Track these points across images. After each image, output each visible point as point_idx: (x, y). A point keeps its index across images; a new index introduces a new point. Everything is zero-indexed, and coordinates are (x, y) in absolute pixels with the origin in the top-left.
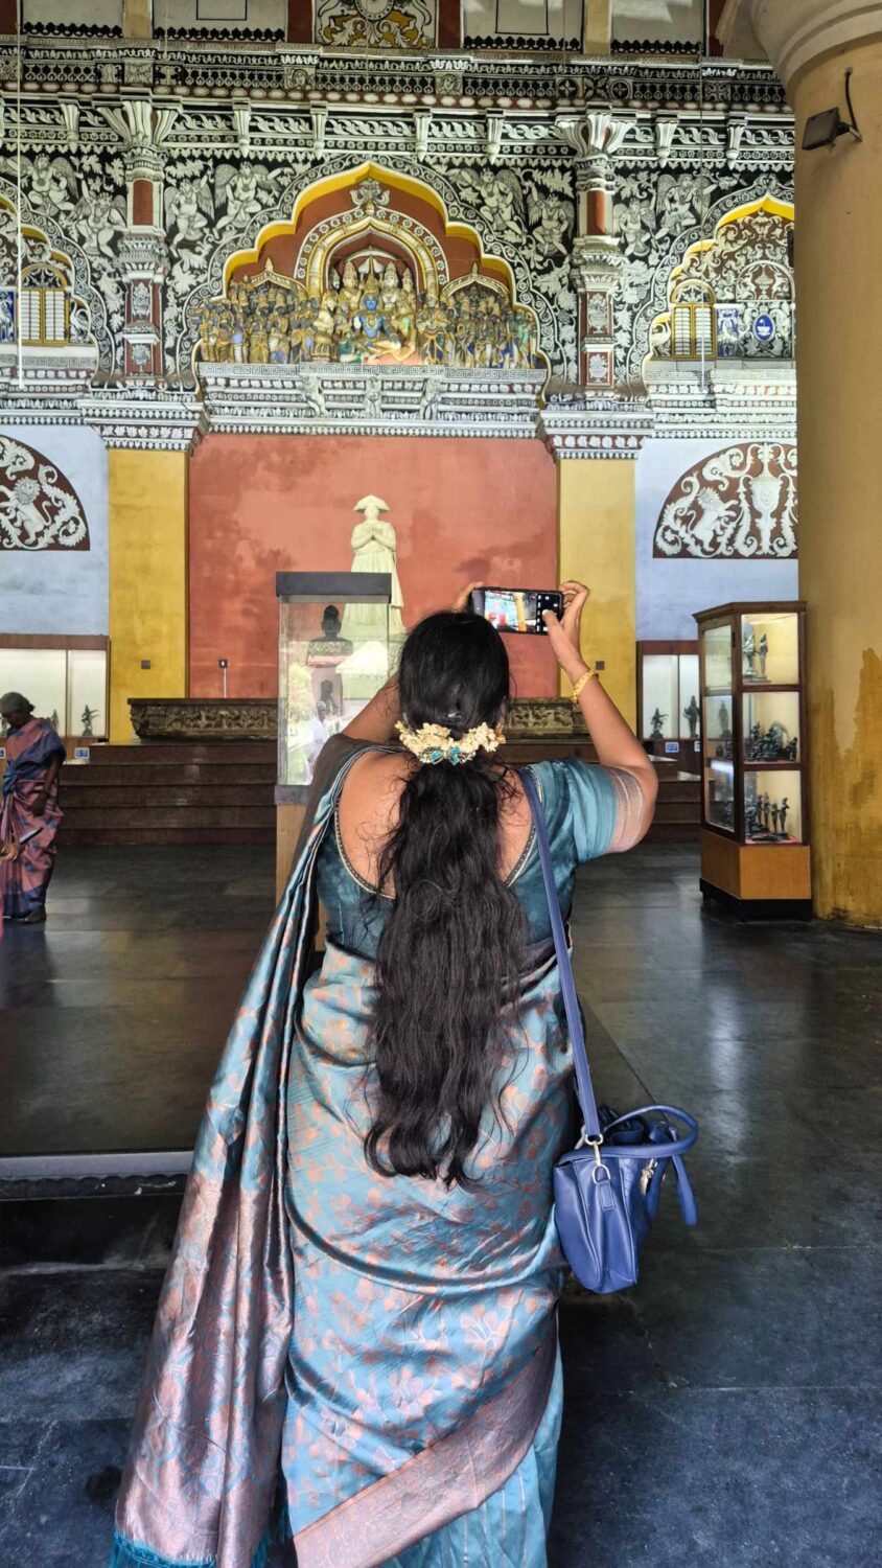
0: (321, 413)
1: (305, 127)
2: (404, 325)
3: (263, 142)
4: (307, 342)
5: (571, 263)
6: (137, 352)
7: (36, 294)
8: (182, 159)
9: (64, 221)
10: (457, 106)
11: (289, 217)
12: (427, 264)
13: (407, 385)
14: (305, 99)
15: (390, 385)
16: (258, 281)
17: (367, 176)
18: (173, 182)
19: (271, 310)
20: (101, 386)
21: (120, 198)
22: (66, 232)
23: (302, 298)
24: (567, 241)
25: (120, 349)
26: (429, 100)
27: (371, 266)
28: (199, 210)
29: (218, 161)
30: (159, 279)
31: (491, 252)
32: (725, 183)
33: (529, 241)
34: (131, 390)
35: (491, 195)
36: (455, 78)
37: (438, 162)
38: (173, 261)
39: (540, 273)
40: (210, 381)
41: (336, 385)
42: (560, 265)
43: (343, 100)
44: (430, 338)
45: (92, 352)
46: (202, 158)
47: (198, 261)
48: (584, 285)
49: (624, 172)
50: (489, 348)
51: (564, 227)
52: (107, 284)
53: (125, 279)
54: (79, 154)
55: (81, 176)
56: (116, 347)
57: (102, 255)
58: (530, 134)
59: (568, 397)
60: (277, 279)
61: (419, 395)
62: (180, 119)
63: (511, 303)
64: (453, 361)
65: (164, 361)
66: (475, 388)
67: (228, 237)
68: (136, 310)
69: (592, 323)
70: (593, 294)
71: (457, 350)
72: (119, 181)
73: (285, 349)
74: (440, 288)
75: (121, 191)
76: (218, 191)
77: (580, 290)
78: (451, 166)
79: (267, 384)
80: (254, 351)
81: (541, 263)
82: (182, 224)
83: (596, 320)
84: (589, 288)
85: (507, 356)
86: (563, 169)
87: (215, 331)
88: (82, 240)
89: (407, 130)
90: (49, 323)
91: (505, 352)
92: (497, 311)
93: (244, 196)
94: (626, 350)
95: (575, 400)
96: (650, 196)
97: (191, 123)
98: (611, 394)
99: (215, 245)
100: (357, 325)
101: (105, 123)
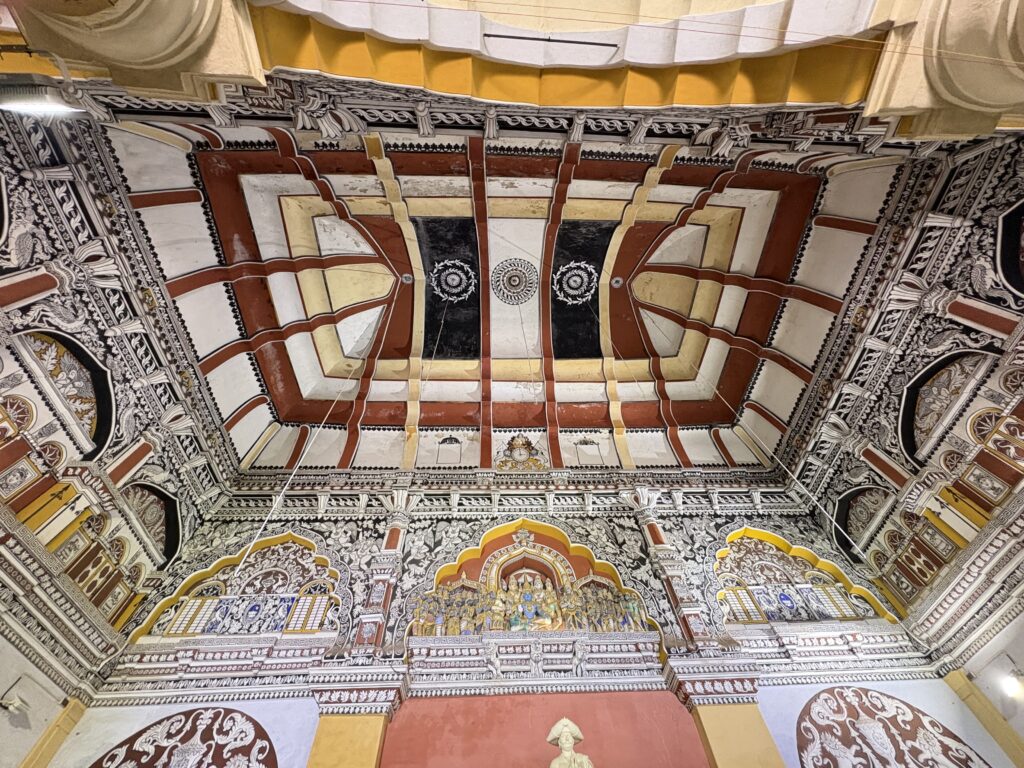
0: (498, 675)
1: (488, 502)
3: (465, 510)
5: (650, 563)
6: (367, 629)
7: (310, 598)
8: (419, 520)
9: (343, 552)
10: (567, 489)
11: (478, 545)
12: (562, 570)
13: (562, 648)
14: (488, 488)
16: (457, 585)
17: (521, 527)
18: (413, 531)
19: (463, 603)
20: (332, 658)
21: (380, 539)
22: (342, 558)
23: (484, 593)
24: (644, 549)
25: (355, 629)
26: (552, 487)
28: (425, 544)
29: (438, 521)
30: (393, 581)
31: (600, 558)
32: (719, 521)
33: (621, 552)
34: (354, 658)
35: (593, 530)
36: (564, 480)
37: (560, 516)
38: (404, 571)
39: (633, 569)
40: (416, 651)
41: (509, 649)
42: (644, 564)
43: (508, 488)
44: (571, 614)
45: (335, 635)
46: (431, 519)
47: (420, 570)
48: (664, 572)
49: (662, 517)
50: (611, 621)
51: (639, 544)
52: (359, 587)
53: (371, 582)
54: (363, 520)
55: (360, 530)
56: (353, 628)
57: (361, 569)
58: (606, 501)
59: (684, 649)
60: (468, 583)
62: (421, 501)
63: (620, 590)
64: (589, 629)
65: (384, 636)
66: (610, 648)
67: (440, 557)
68: (374, 599)
69: (679, 595)
70: (673, 577)
72: (381, 532)
73: (472, 629)
75: (382, 536)
76: (437, 534)
77: (663, 577)
78: (567, 518)
79: (457, 652)
80: (450, 630)
81: (633, 563)
82: (414, 551)
83: (682, 594)
84: (669, 573)
85: (626, 626)
86: (629, 517)
89: (542, 502)
90: (311, 619)
91: (623, 623)
93: (452, 536)
94: (708, 615)
95: (689, 651)
96: (681, 528)
97: (427, 502)
98: (716, 644)
99: (432, 561)
100: (521, 610)
101: (381, 505)
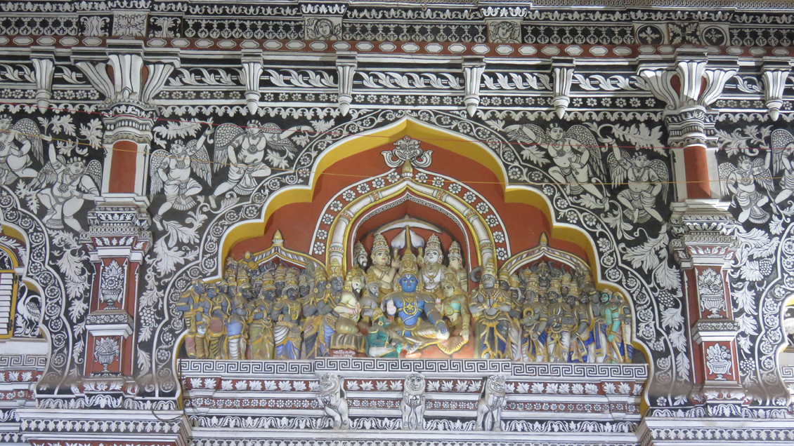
0: (343, 423)
1: (328, 80)
2: (453, 309)
3: (276, 98)
4: (325, 332)
5: (669, 233)
6: (102, 347)
8: (175, 118)
9: (23, 189)
10: (516, 54)
11: (306, 182)
12: (481, 234)
13: (460, 385)
14: (330, 49)
15: (437, 385)
16: (264, 258)
17: (403, 135)
18: (163, 143)
19: (278, 293)
20: (50, 391)
21: (95, 162)
22: (24, 203)
23: (320, 278)
24: (663, 204)
25: (81, 343)
26: (481, 49)
27: (408, 238)
28: (193, 175)
29: (219, 120)
30: (137, 257)
31: (564, 220)
33: (613, 207)
34: (90, 396)
35: (561, 153)
36: (512, 26)
37: (494, 118)
38: (156, 235)
39: (630, 244)
40: (196, 383)
41: (364, 385)
42: (655, 236)
43: (376, 49)
44: (489, 325)
45: (43, 348)
46: (200, 116)
47: (188, 235)
48: (689, 258)
49: (727, 126)
50: (566, 338)
51: (656, 191)
52: (70, 265)
53: (93, 258)
54: (50, 114)
55: (49, 139)
56: (75, 341)
57: (67, 229)
58: (606, 85)
59: (681, 400)
60: (288, 256)
61: (476, 397)
62: (176, 74)
63: (593, 283)
64: (520, 354)
65: (136, 358)
66: (552, 388)
67: (228, 206)
68: (106, 295)
69: (705, 304)
70: (702, 269)
71: (525, 340)
72: (96, 144)
73: (296, 341)
74: (500, 264)
75: (98, 155)
76: (218, 153)
77: (685, 265)
78: (509, 121)
79: (271, 385)
80: (255, 345)
81: (630, 233)
82: (171, 191)
83: (710, 302)
84: (697, 261)
85: (592, 347)
86: (650, 124)
87: (205, 319)
88: (43, 211)
89: (454, 82)
91: (588, 342)
92: (574, 290)
93: (250, 158)
94: (753, 339)
95: (690, 403)
96: (763, 154)
97: (189, 78)
98: (740, 396)
99: (211, 216)
100: (392, 310)
101: (85, 79)
